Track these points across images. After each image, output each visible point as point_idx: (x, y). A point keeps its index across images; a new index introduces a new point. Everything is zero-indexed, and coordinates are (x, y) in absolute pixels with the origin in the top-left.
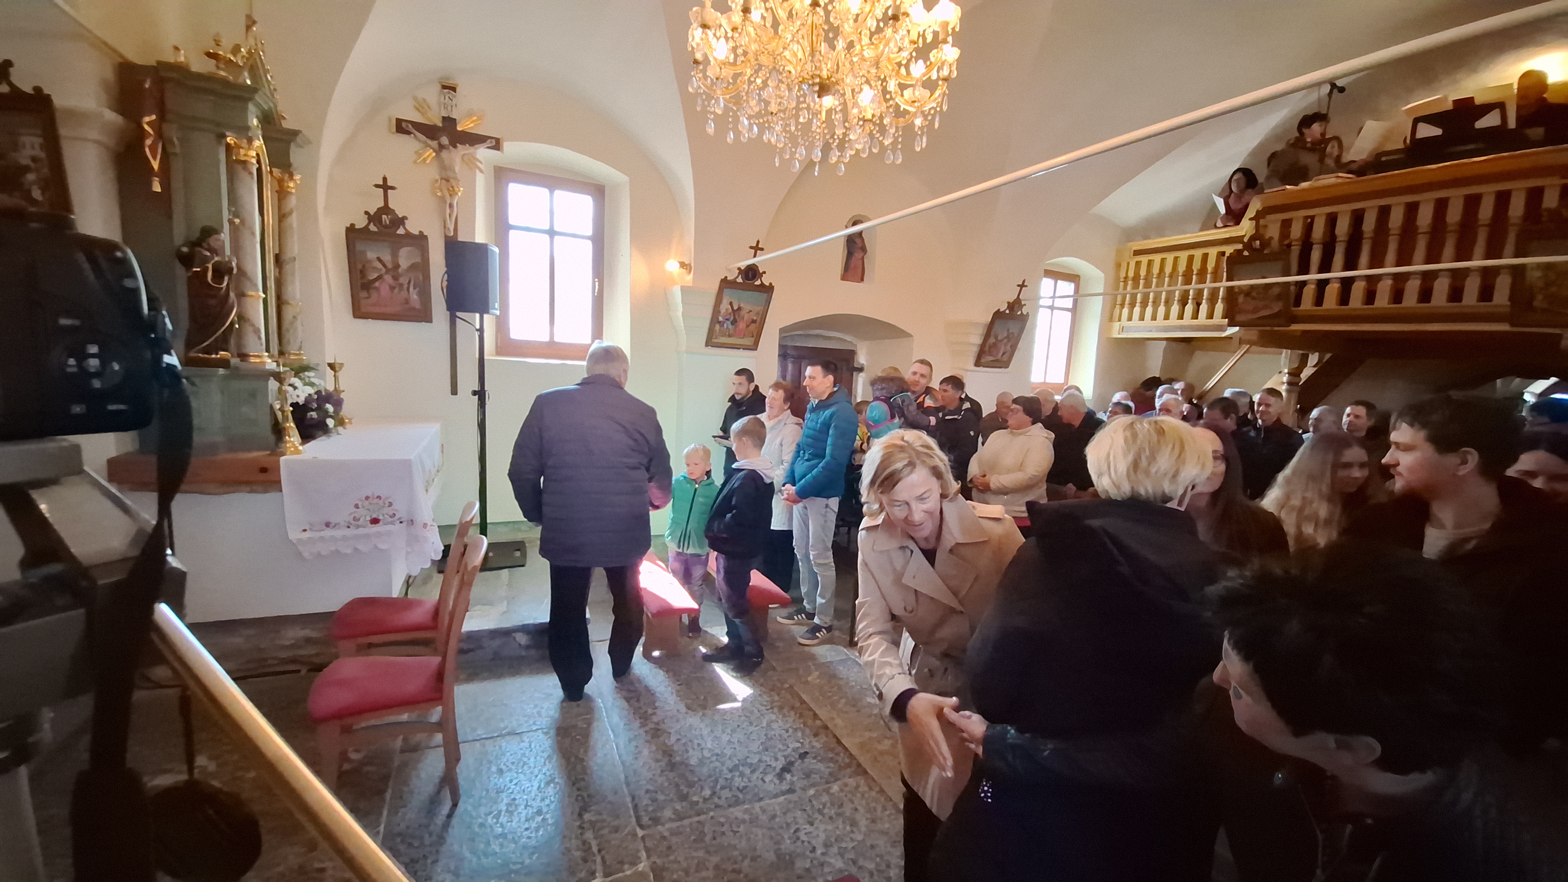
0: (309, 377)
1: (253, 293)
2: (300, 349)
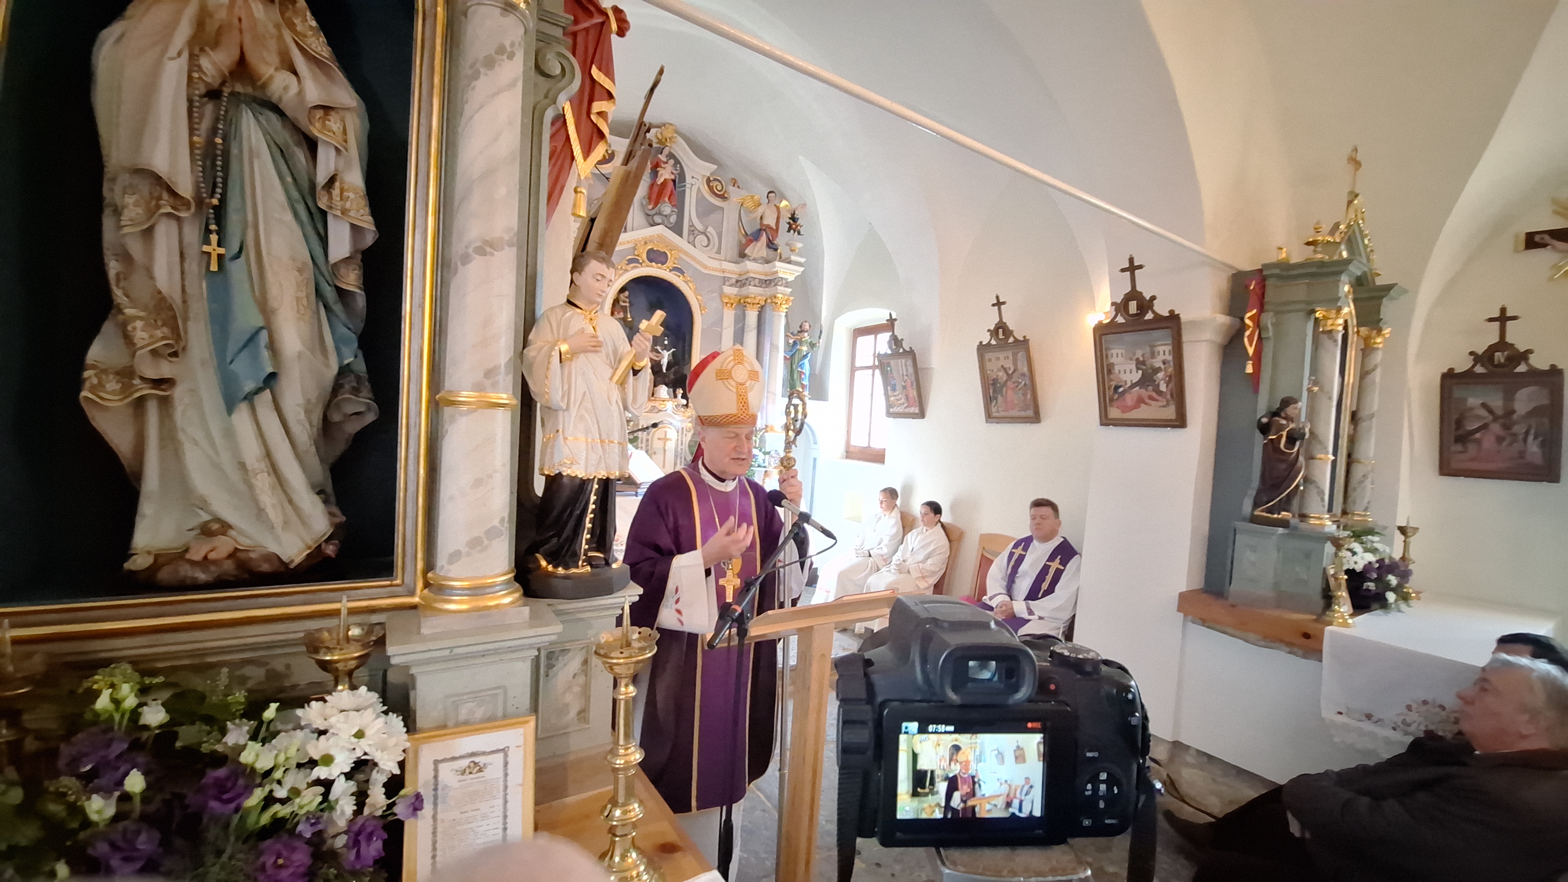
0: (1373, 542)
1: (1322, 456)
2: (1366, 510)
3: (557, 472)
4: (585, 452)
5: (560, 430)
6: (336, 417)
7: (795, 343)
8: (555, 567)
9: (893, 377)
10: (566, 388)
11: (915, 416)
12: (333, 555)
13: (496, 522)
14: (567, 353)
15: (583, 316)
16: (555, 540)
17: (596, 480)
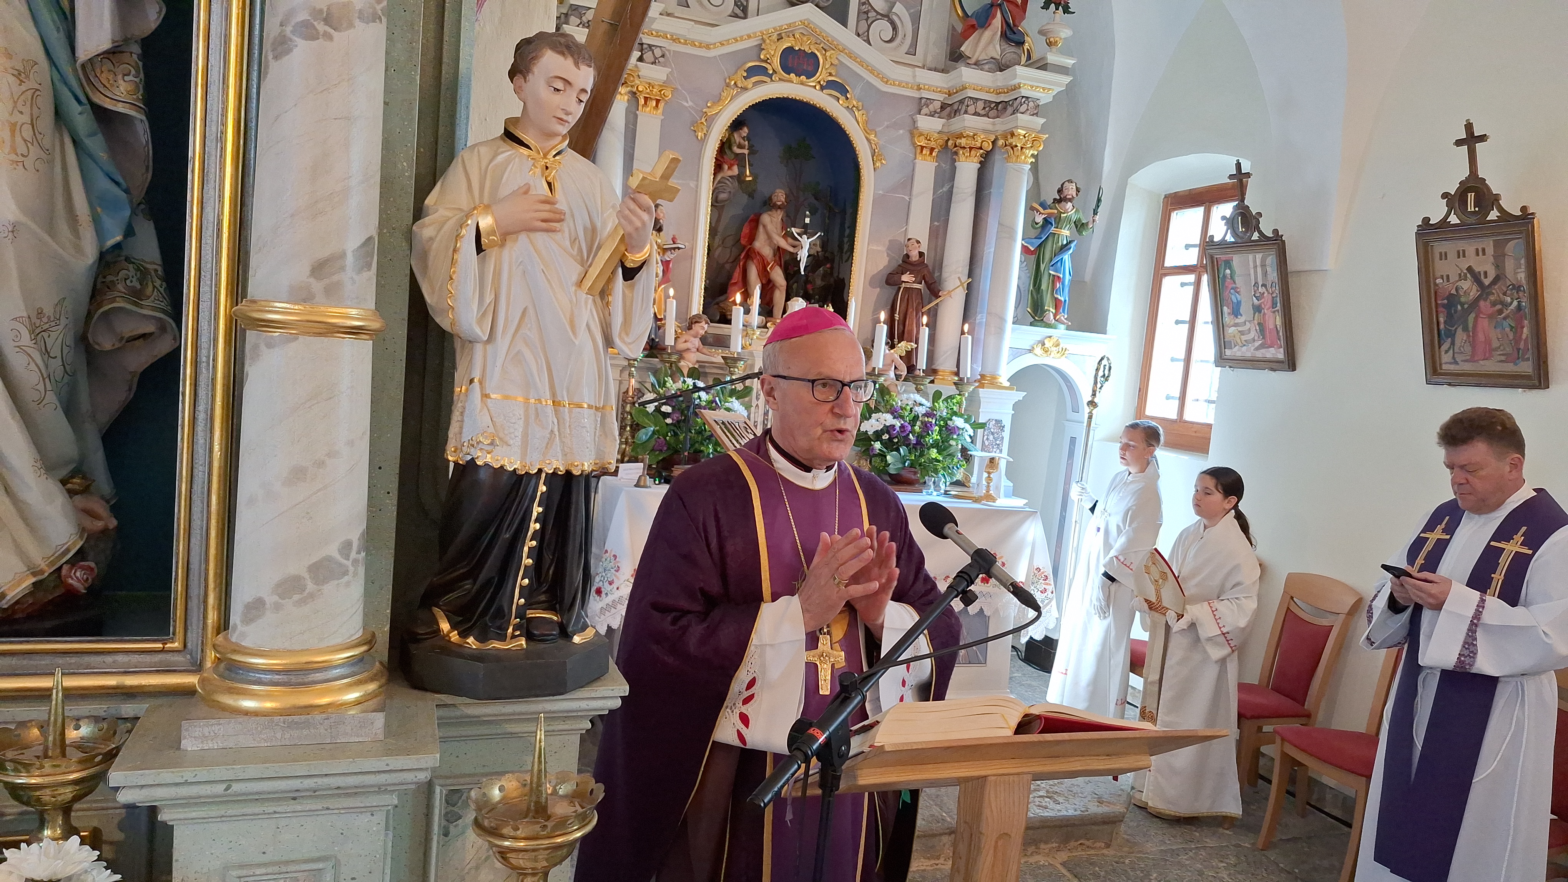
3: (469, 458)
4: (521, 422)
5: (475, 381)
6: (106, 342)
7: (1046, 222)
8: (463, 635)
9: (1235, 289)
10: (489, 298)
11: (1274, 365)
12: (81, 588)
13: (333, 550)
14: (492, 232)
15: (531, 162)
16: (467, 585)
17: (543, 475)
